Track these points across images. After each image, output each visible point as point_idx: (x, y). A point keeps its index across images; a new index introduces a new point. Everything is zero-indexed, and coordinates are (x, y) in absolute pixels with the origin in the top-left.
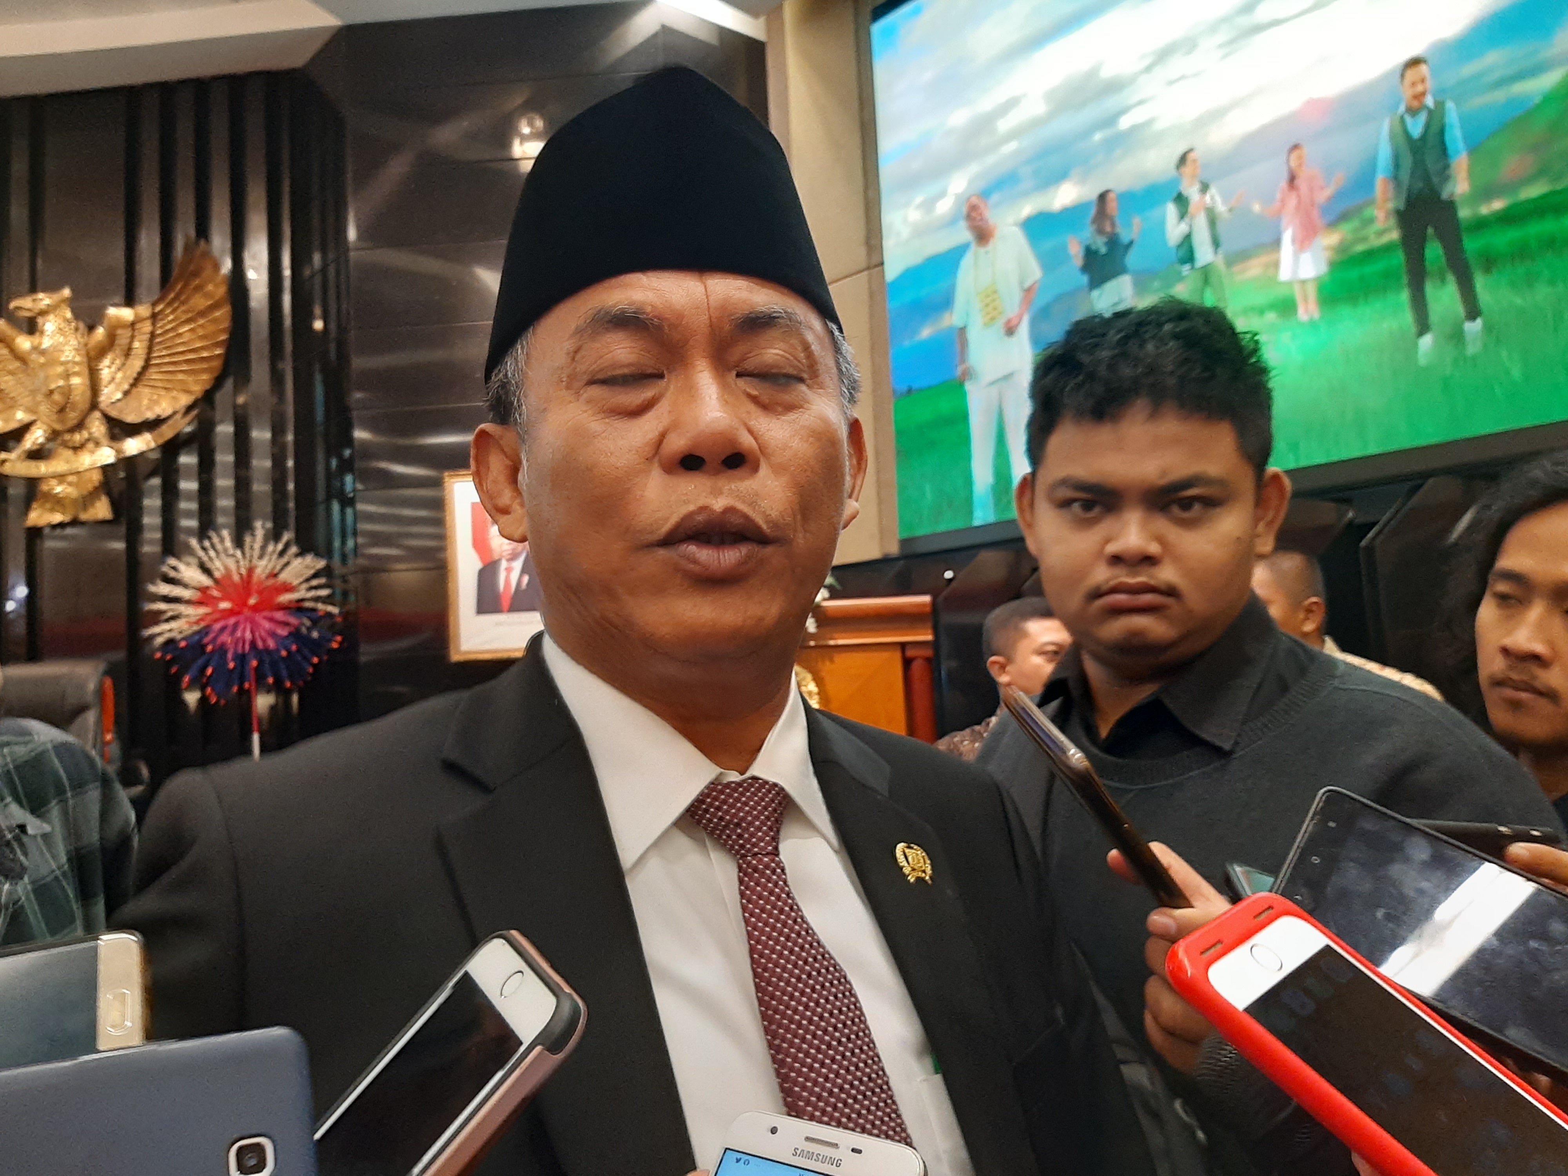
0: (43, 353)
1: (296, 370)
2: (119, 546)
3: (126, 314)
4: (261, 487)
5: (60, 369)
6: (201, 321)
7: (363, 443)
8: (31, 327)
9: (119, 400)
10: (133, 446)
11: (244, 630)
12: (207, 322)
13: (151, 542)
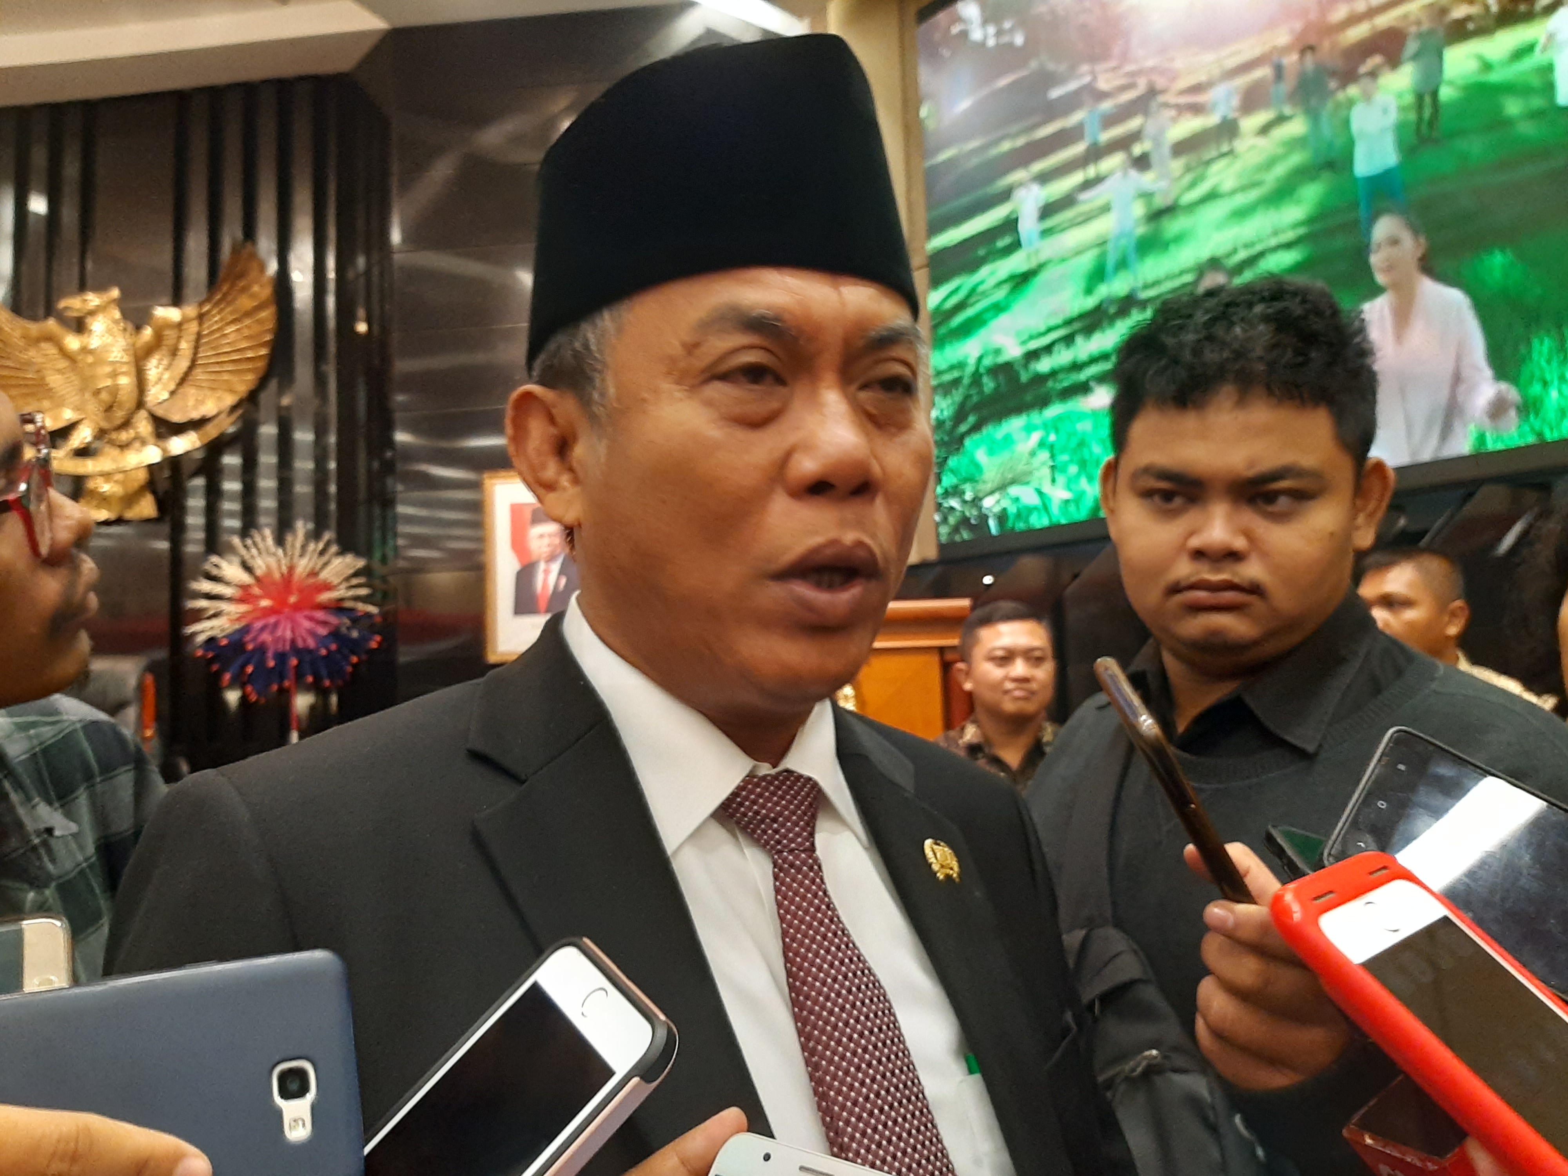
0: (91, 352)
1: (339, 374)
2: (163, 545)
3: (172, 314)
4: (303, 489)
5: (108, 369)
6: (247, 322)
7: (405, 446)
8: (79, 326)
9: (165, 401)
10: (179, 445)
11: (285, 629)
12: (253, 322)
13: (196, 542)
